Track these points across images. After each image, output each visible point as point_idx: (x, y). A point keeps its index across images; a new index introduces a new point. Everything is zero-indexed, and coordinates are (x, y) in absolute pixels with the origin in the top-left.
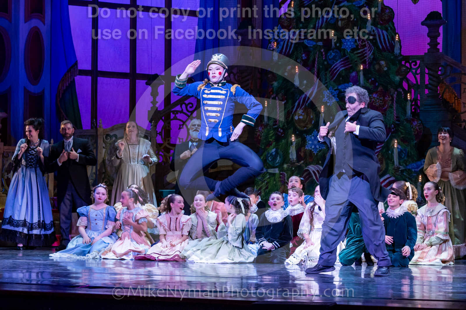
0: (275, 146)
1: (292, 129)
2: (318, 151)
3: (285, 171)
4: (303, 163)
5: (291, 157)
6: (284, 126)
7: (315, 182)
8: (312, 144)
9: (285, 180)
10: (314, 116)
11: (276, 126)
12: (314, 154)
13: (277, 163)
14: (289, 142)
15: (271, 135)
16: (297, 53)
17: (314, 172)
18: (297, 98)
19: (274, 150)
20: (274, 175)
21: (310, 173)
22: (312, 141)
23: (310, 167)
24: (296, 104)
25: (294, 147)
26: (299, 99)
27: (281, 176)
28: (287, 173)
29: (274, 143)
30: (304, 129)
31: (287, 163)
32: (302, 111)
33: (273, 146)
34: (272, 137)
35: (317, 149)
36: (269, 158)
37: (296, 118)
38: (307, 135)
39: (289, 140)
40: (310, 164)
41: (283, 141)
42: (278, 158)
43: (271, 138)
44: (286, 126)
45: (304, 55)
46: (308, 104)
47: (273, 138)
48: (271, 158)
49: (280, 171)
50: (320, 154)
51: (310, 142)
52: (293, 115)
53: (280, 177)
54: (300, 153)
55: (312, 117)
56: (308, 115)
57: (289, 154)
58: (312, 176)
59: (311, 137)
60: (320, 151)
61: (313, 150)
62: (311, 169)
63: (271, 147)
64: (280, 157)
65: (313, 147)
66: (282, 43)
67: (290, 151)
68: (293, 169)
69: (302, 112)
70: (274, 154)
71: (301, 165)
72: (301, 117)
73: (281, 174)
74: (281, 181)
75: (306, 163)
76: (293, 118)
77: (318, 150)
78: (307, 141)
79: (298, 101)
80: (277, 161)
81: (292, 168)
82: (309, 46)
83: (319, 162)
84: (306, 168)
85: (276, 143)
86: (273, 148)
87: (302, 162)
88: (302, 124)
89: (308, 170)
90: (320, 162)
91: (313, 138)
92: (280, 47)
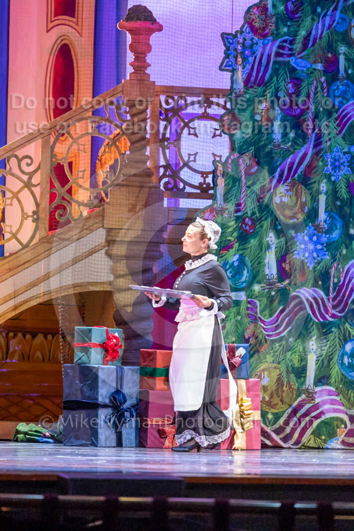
0: (238, 250)
1: (269, 219)
2: (315, 263)
3: (256, 297)
4: (290, 284)
5: (267, 272)
6: (254, 213)
7: (311, 319)
8: (305, 250)
9: (256, 313)
10: (309, 198)
11: (239, 214)
12: (308, 267)
13: (243, 282)
14: (265, 244)
15: (230, 230)
16: (278, 81)
17: (307, 300)
18: (278, 164)
19: (237, 257)
20: (237, 303)
21: (301, 302)
22: (305, 243)
23: (302, 291)
24: (277, 174)
25: (274, 253)
26: (280, 164)
27: (249, 306)
28: (260, 301)
29: (236, 245)
30: (291, 221)
31: (259, 282)
32: (288, 188)
33: (234, 249)
34: (232, 233)
35: (314, 259)
36: (229, 271)
37: (277, 200)
38: (296, 233)
39: (265, 241)
40: (302, 286)
41: (252, 241)
42: (245, 272)
43: (231, 236)
44: (258, 215)
45: (290, 85)
46: (299, 177)
47: (235, 234)
48: (230, 273)
49: (248, 297)
50: (318, 267)
51: (303, 246)
52: (272, 193)
53: (248, 309)
54: (283, 265)
55: (304, 199)
56: (298, 195)
57: (264, 266)
58: (305, 308)
59: (304, 236)
60: (319, 263)
61: (306, 261)
62: (304, 294)
63: (232, 251)
64: (248, 272)
65: (307, 254)
66: (251, 59)
67: (266, 261)
68: (273, 293)
69: (287, 191)
70: (236, 264)
71: (285, 286)
72: (285, 199)
73: (249, 303)
74: (249, 316)
75: (295, 284)
76: (271, 199)
77: (316, 261)
78: (298, 243)
79: (279, 169)
80: (244, 279)
81: (269, 292)
82: (298, 68)
83: (318, 283)
84: (294, 294)
85: (239, 246)
86: (235, 255)
87: (287, 282)
88: (288, 212)
89: (297, 297)
90: (320, 283)
91: (306, 238)
92: (249, 67)
